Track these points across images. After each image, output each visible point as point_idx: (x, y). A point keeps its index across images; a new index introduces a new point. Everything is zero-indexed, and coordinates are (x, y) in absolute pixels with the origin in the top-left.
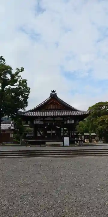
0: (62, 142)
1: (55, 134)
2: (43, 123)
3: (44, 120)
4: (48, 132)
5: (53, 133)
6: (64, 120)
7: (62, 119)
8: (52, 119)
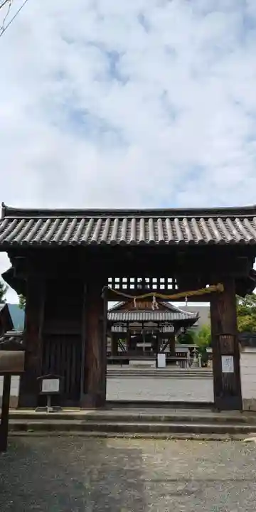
0: (155, 362)
1: (152, 349)
2: (125, 331)
3: (127, 327)
4: (138, 345)
5: (147, 348)
6: (159, 327)
7: (156, 325)
8: (141, 325)
